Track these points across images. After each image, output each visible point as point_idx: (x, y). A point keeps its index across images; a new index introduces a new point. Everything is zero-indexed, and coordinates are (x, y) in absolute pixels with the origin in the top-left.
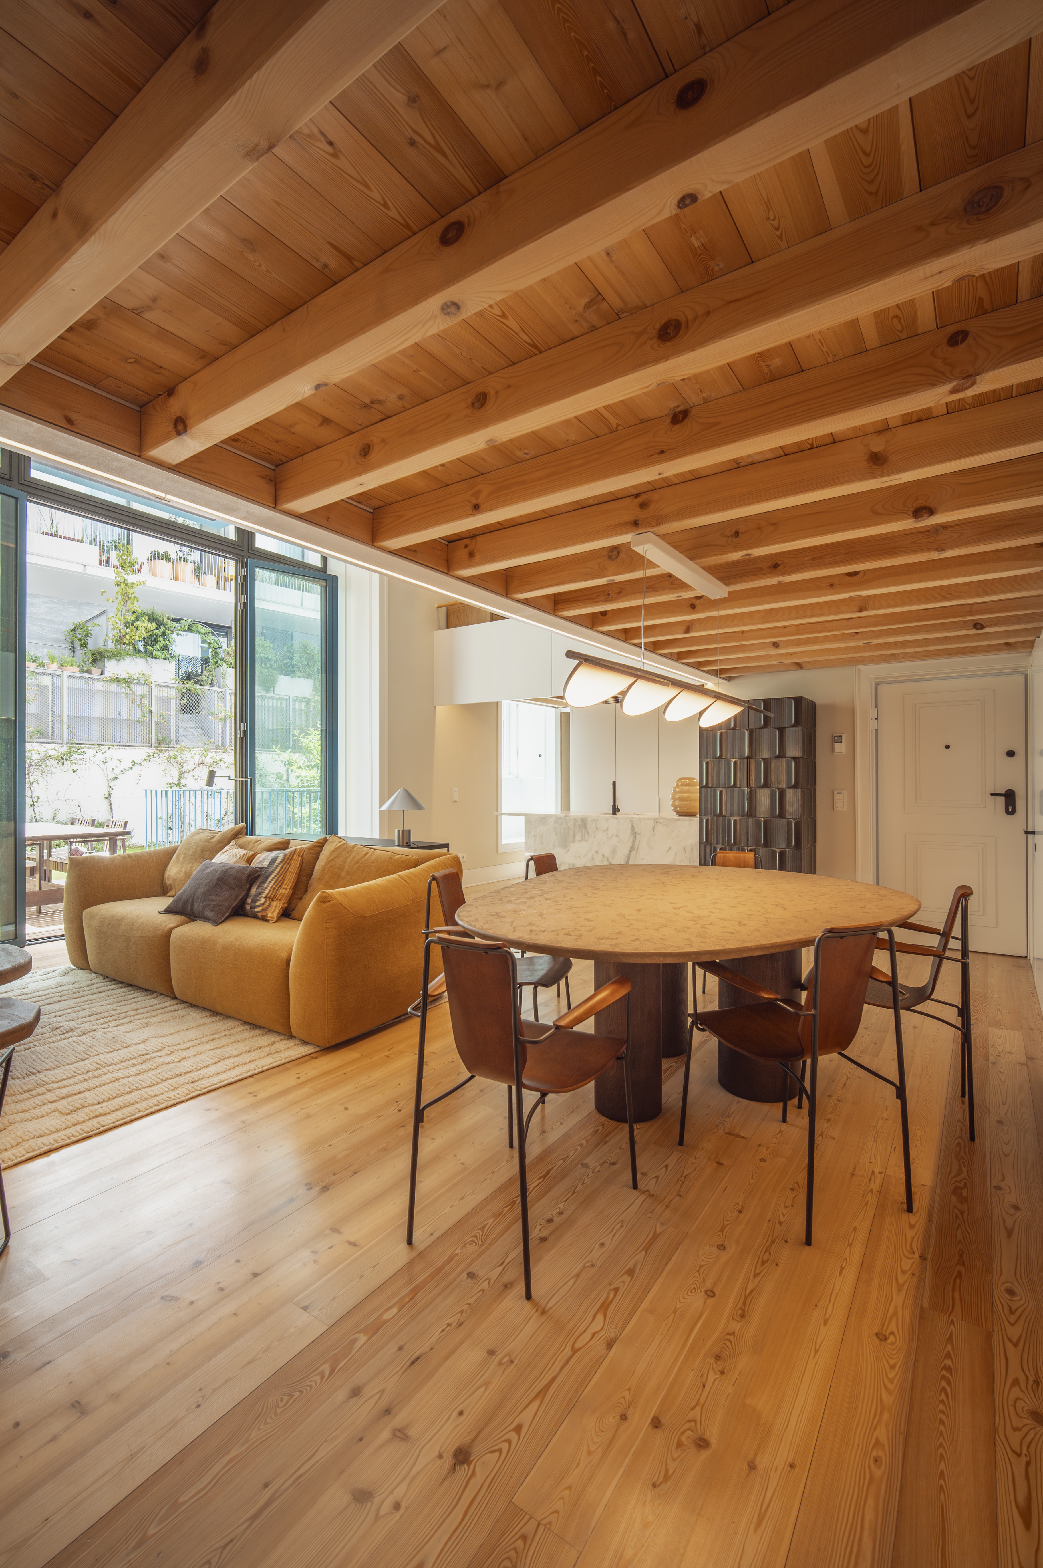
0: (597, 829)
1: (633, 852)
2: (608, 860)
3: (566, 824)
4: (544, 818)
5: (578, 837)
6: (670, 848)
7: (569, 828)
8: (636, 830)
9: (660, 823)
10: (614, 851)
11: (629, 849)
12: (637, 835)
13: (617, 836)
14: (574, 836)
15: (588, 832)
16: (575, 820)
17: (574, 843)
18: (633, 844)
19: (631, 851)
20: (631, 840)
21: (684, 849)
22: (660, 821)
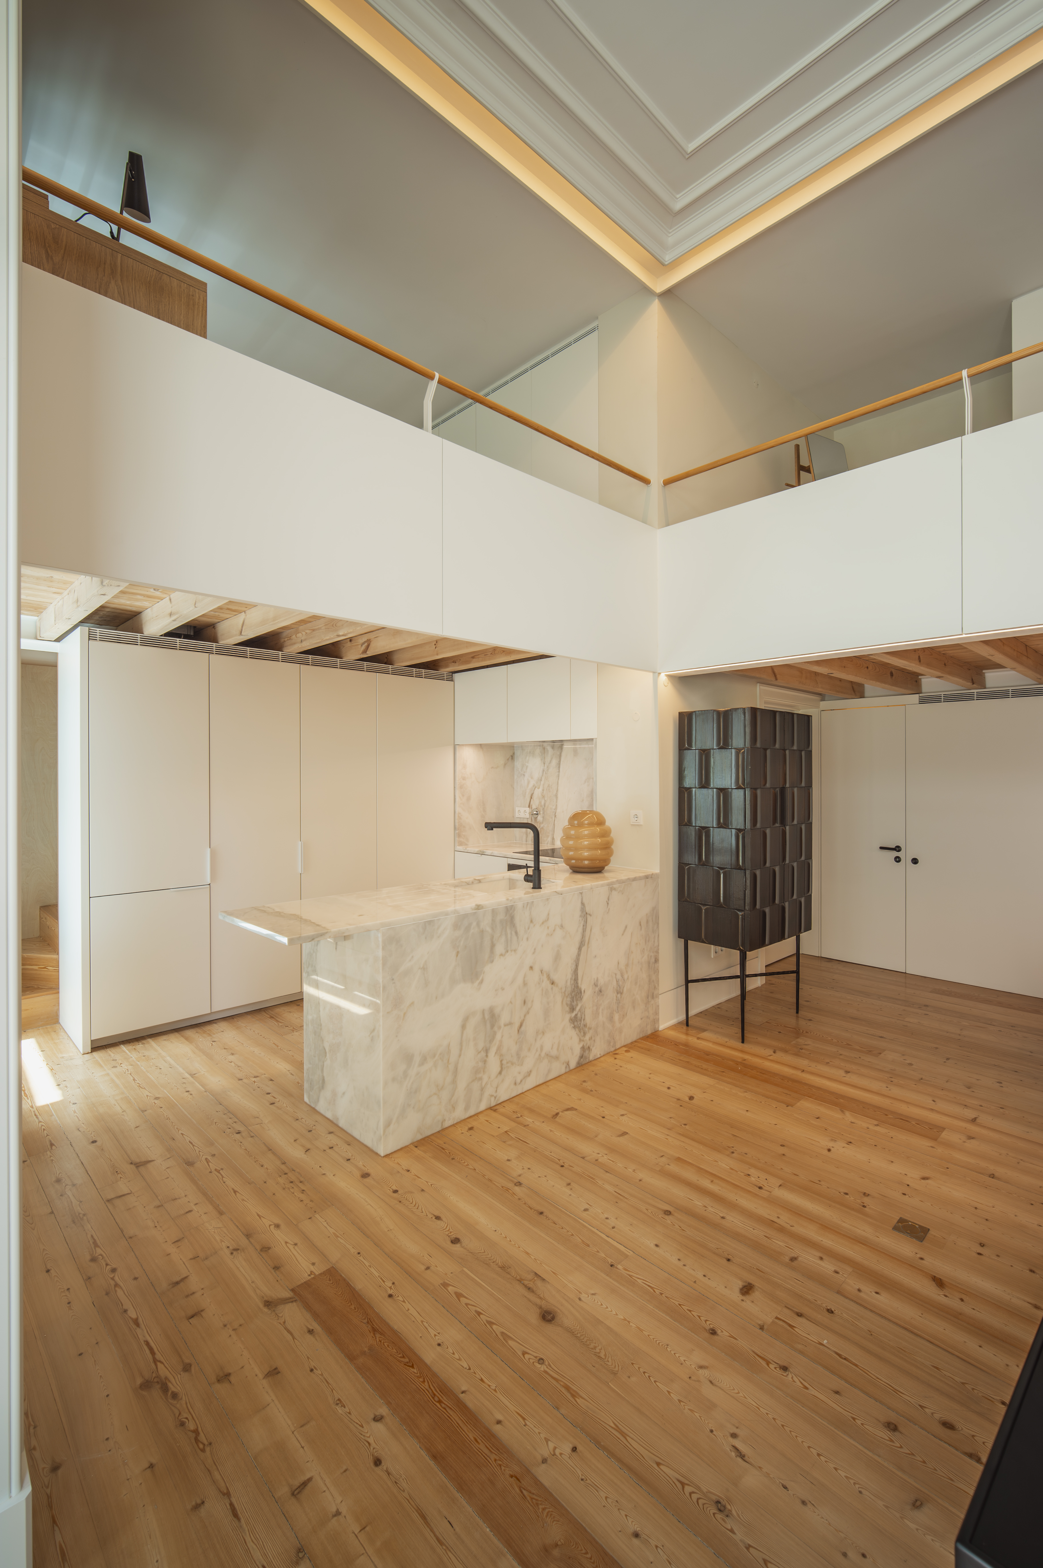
0: (531, 921)
1: (584, 949)
2: (548, 977)
3: (478, 925)
4: (430, 922)
5: (500, 948)
6: (626, 927)
7: (482, 932)
8: (588, 909)
9: (615, 889)
10: (557, 958)
11: (577, 945)
12: (588, 916)
13: (562, 926)
14: (493, 946)
15: (516, 933)
16: (494, 912)
17: (492, 962)
18: (583, 936)
19: (580, 949)
20: (580, 930)
21: (640, 925)
22: (615, 886)
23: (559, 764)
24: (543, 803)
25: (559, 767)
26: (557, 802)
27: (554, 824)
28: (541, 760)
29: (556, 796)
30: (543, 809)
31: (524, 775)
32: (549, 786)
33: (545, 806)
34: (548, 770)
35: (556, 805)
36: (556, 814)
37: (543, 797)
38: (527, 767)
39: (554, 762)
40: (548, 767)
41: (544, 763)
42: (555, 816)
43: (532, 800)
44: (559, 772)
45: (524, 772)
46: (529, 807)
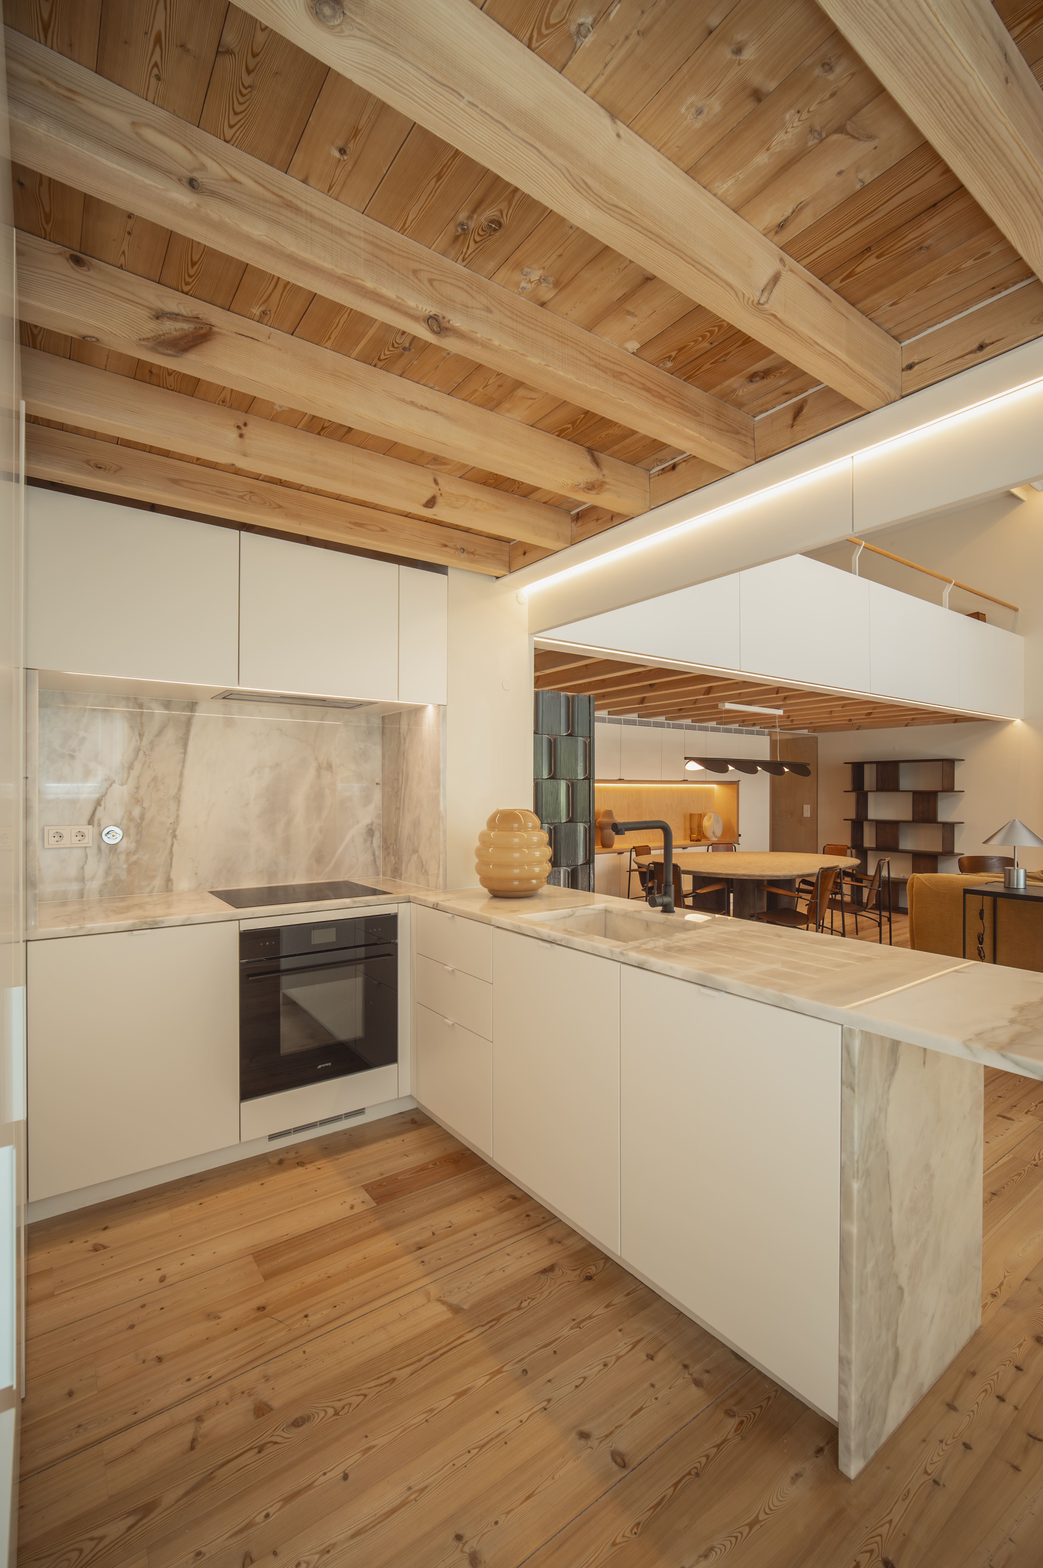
23: (184, 742)
24: (136, 812)
25: (185, 745)
26: (178, 810)
27: (171, 853)
28: (132, 727)
29: (178, 799)
30: (139, 826)
31: (72, 757)
32: (154, 779)
33: (142, 817)
34: (152, 749)
35: (178, 816)
36: (177, 833)
37: (138, 801)
38: (83, 739)
39: (170, 735)
40: (152, 742)
41: (141, 735)
42: (174, 836)
43: (100, 810)
44: (185, 753)
45: (74, 751)
46: (90, 822)
